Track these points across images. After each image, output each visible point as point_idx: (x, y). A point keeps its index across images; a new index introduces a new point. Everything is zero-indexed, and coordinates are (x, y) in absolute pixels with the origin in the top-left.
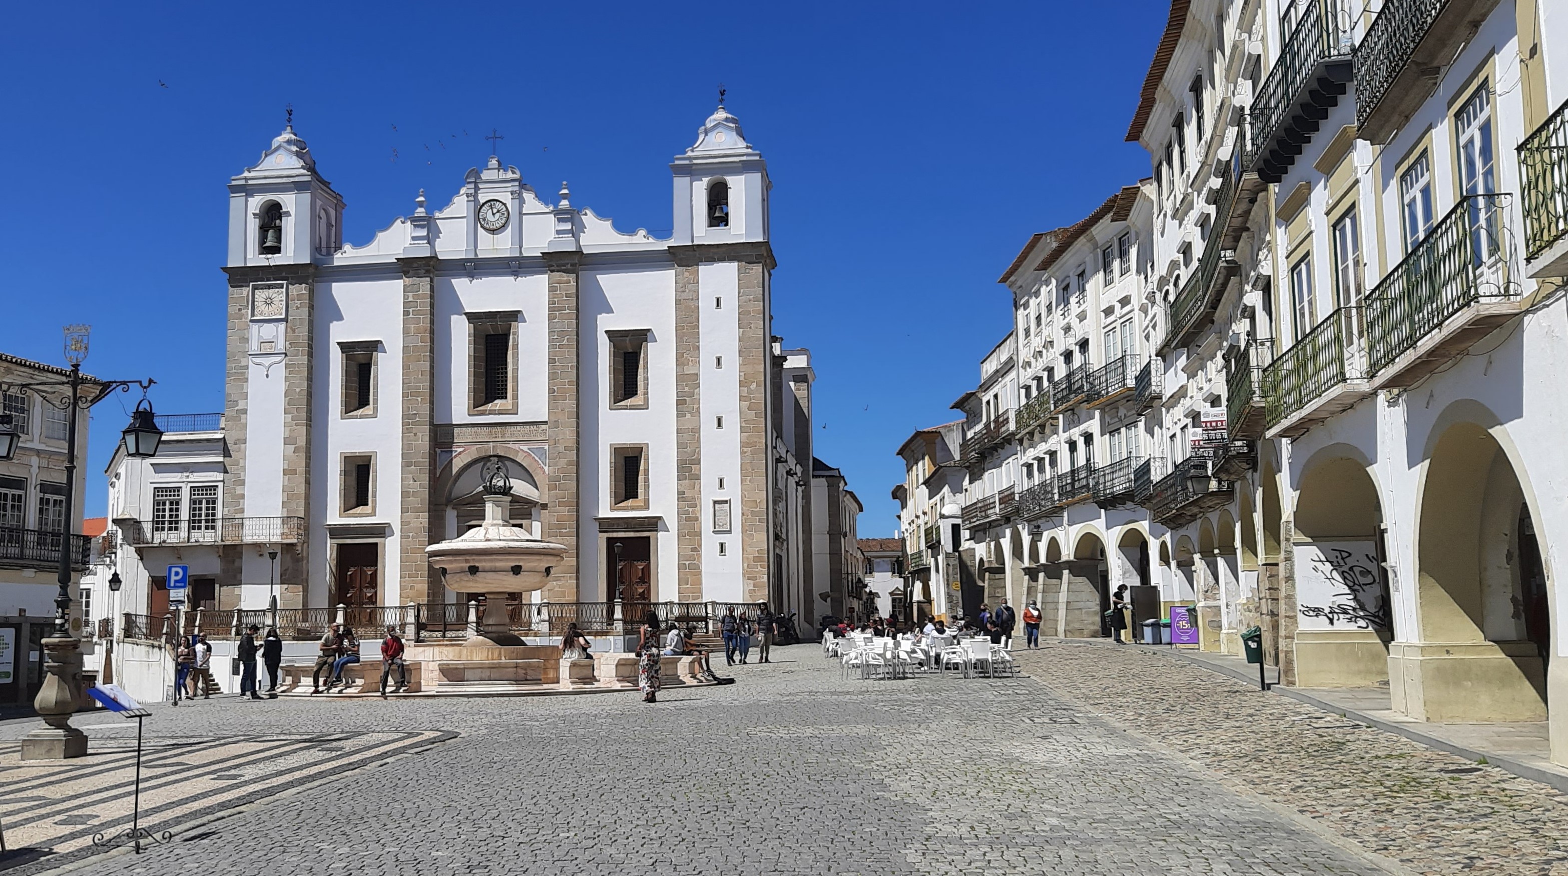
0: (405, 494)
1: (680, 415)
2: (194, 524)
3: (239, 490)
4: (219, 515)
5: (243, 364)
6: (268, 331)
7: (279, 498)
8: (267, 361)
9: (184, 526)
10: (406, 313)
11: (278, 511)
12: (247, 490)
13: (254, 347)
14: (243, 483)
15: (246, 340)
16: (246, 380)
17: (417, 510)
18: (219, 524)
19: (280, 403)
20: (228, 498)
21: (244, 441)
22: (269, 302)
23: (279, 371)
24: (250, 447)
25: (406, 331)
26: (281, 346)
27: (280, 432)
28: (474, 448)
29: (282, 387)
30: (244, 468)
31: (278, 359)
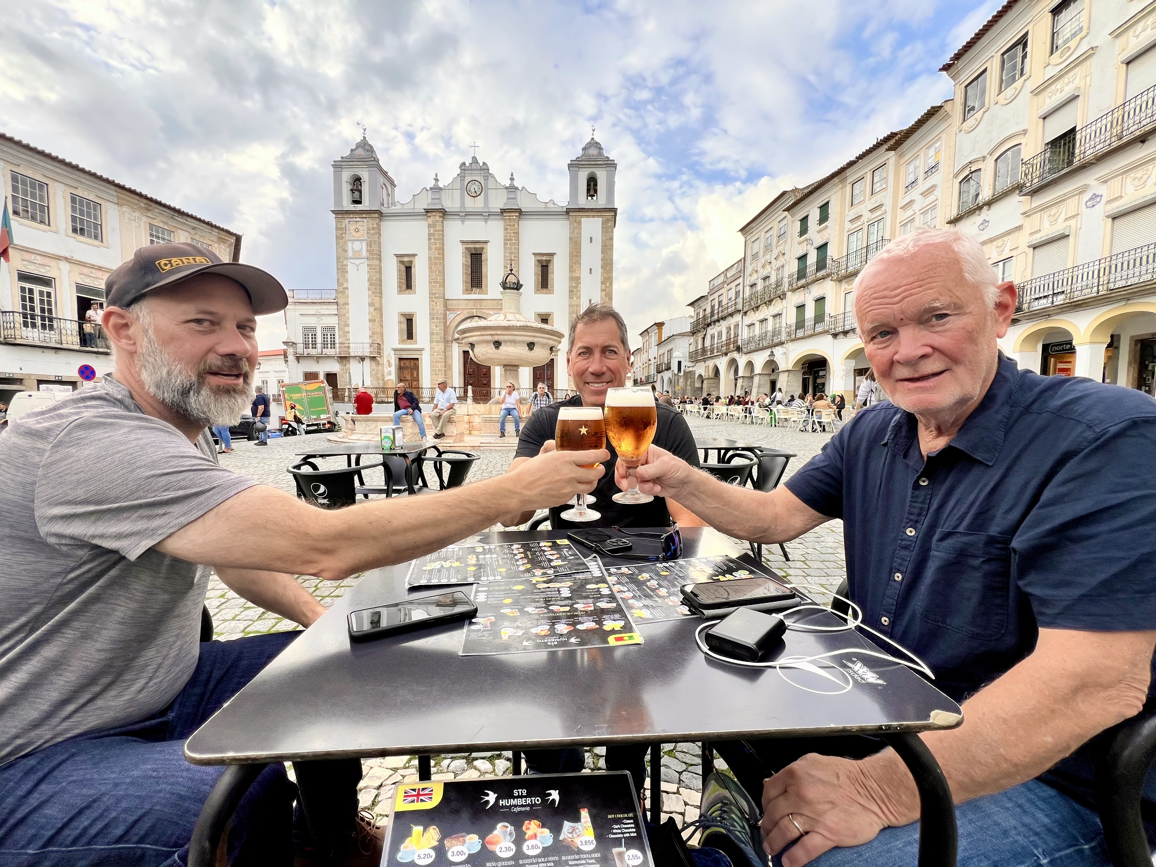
0: (432, 334)
1: (571, 298)
2: (325, 345)
3: (346, 329)
4: (337, 341)
5: (345, 263)
6: (357, 245)
7: (368, 333)
8: (358, 262)
9: (319, 346)
10: (430, 239)
11: (368, 340)
12: (350, 329)
13: (350, 254)
14: (348, 325)
15: (346, 251)
16: (347, 272)
17: (438, 342)
18: (337, 345)
19: (366, 285)
20: (341, 332)
21: (348, 304)
22: (357, 230)
23: (364, 268)
24: (350, 307)
25: (430, 249)
26: (364, 254)
27: (366, 300)
28: (466, 311)
29: (366, 276)
30: (348, 318)
31: (363, 261)
